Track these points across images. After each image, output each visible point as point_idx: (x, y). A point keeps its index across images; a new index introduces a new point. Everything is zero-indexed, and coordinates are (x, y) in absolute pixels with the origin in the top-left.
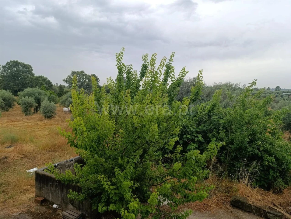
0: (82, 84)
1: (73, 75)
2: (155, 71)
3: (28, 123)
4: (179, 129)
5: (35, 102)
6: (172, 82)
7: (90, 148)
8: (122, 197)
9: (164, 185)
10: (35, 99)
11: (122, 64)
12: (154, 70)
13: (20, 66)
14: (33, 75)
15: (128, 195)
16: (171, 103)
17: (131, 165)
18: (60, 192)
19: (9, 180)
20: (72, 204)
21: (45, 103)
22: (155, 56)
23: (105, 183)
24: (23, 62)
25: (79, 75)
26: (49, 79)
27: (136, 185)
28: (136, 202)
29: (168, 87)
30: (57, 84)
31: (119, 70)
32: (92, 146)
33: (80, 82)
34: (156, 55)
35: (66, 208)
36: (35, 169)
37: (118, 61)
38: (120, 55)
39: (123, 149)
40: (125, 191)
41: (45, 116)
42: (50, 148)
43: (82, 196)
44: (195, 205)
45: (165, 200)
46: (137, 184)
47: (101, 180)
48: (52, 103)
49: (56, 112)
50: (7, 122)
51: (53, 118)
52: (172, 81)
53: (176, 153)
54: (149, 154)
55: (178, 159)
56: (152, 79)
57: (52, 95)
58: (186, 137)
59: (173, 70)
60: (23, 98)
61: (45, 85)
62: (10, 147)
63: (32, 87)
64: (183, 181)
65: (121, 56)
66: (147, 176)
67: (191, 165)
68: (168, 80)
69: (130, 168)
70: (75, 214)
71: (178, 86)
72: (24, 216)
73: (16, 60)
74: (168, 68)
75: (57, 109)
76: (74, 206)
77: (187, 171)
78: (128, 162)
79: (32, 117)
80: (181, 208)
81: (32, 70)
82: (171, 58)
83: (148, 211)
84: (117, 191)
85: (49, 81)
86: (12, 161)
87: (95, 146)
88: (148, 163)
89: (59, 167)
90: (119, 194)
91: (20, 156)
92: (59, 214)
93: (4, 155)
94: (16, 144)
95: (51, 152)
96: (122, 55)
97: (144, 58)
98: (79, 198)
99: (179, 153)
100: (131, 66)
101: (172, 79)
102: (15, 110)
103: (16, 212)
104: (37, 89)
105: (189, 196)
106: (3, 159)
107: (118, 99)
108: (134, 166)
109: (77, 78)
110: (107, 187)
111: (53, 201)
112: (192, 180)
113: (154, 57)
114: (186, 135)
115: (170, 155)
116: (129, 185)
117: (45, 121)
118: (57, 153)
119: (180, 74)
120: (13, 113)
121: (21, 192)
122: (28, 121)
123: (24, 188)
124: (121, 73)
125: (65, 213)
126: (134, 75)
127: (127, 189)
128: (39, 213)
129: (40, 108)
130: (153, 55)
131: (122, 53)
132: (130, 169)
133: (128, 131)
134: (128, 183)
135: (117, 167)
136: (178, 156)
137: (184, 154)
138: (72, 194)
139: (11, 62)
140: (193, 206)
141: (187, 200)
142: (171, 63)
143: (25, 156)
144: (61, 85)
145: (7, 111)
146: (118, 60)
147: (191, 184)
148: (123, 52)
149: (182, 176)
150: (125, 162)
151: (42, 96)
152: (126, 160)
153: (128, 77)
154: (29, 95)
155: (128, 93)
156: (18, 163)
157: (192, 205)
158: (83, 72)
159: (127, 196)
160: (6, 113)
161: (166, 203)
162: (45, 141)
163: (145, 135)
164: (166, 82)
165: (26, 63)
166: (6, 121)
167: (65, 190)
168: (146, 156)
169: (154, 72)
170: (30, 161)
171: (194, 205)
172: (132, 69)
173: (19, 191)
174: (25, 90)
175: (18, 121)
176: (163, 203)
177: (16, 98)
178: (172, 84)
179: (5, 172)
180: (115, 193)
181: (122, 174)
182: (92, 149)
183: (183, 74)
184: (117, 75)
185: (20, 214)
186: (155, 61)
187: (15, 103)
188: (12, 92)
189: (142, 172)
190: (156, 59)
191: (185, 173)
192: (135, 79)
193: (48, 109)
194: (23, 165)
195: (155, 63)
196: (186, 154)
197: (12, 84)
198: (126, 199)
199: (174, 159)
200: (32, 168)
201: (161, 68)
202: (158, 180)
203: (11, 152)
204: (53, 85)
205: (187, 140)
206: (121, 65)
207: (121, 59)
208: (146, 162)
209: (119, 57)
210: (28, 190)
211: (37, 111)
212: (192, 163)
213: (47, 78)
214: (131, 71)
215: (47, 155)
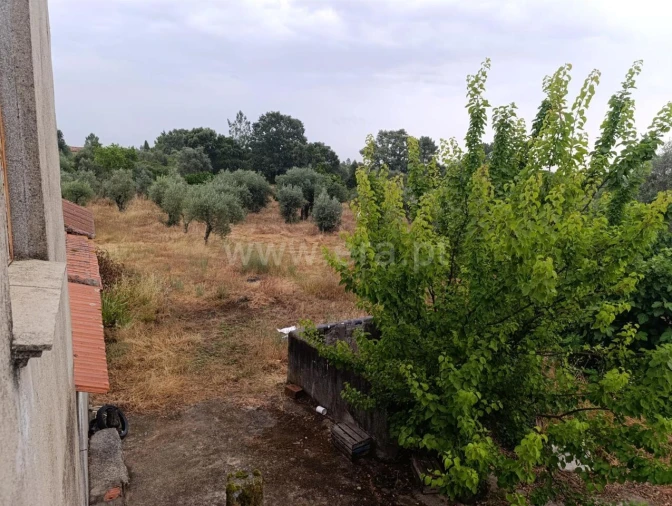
0: (399, 159)
1: (381, 141)
2: (565, 114)
3: (289, 237)
4: (635, 281)
5: (305, 196)
6: (624, 147)
7: (384, 299)
8: (454, 424)
9: (568, 422)
10: (304, 192)
11: (481, 102)
12: (563, 110)
13: (282, 124)
14: (304, 140)
15: (467, 424)
16: (620, 207)
17: (483, 355)
18: (330, 384)
19: (247, 341)
20: (352, 414)
21: (322, 198)
22: (568, 73)
23: (416, 384)
24: (287, 115)
25: (393, 141)
26: (333, 149)
27: (493, 405)
28: (485, 445)
29: (611, 161)
30: (349, 160)
31: (472, 116)
32: (389, 295)
33: (394, 154)
34: (570, 67)
35: (340, 420)
36: (292, 329)
37: (472, 96)
38: (477, 81)
39: (467, 313)
40: (461, 412)
41: (321, 227)
42: (324, 292)
43: (370, 402)
44: (667, 495)
45: (569, 460)
46: (498, 404)
47: (407, 375)
48: (335, 200)
49: (342, 218)
50: (255, 233)
51: (335, 233)
52: (624, 143)
53: (616, 343)
54: (537, 335)
55: (622, 362)
56: (556, 136)
57: (335, 183)
58: (662, 308)
59: (632, 112)
60: (284, 188)
61: (326, 163)
62: (254, 280)
63: (300, 165)
64: (631, 421)
65: (481, 82)
66: (528, 389)
67: (660, 383)
68: (613, 142)
69: (478, 360)
70: (356, 436)
71: (644, 159)
72: (265, 414)
73: (276, 111)
74: (616, 108)
75: (344, 213)
76: (355, 420)
77: (645, 399)
78: (476, 346)
79: (297, 226)
80: (620, 490)
81: (303, 131)
82: (630, 78)
83: (513, 474)
84: (442, 409)
85: (333, 154)
86: (256, 307)
87: (395, 296)
88: (530, 357)
89: (333, 331)
90: (446, 414)
91: (271, 299)
92: (325, 428)
93: (243, 294)
94: (264, 276)
95: (324, 299)
96: (483, 78)
97: (547, 85)
98: (363, 404)
99: (627, 346)
100: (514, 106)
101: (624, 138)
102: (270, 211)
103: (252, 403)
104: (310, 170)
105: (643, 466)
106: (242, 301)
107: (464, 190)
108: (491, 358)
109: (390, 145)
110: (419, 393)
111: (318, 399)
112: (657, 425)
113: (565, 73)
114: (662, 301)
115: (599, 347)
116: (470, 402)
117: (320, 237)
118: (333, 304)
119: (654, 123)
120: (266, 216)
121: (264, 369)
122: (289, 234)
123: (271, 362)
124: (477, 126)
125: (336, 428)
126: (517, 131)
127: (465, 409)
128: (291, 417)
129: (311, 208)
130: (561, 69)
131: (484, 74)
132: (478, 362)
133: (478, 270)
134: (469, 395)
135: (445, 353)
136: (621, 354)
137: (642, 349)
138: (349, 393)
139: (268, 115)
140: (661, 496)
141: (635, 474)
142: (628, 94)
143: (278, 302)
144: (355, 162)
145: (257, 211)
146: (472, 92)
147: (655, 434)
148: (486, 69)
149: (628, 407)
150: (469, 345)
151: (317, 185)
152: (470, 340)
153: (501, 139)
154: (295, 182)
155: (483, 175)
156: (265, 312)
157: (655, 491)
158: (402, 132)
159: (465, 425)
160: (256, 215)
161: (571, 466)
162: (315, 277)
163: (521, 285)
164: (609, 147)
165: (293, 117)
166: (253, 230)
167: (339, 381)
168: (527, 339)
169: (563, 117)
170: (285, 311)
171: (662, 493)
172: (514, 115)
173: (261, 367)
174: (289, 171)
175: (272, 232)
176: (564, 465)
177: (272, 187)
178: (624, 152)
179: (242, 326)
180: (438, 411)
181: (458, 372)
182: (388, 302)
183: (665, 124)
184: (467, 131)
185: (258, 409)
186: (565, 86)
187: (271, 198)
188: (266, 175)
189: (513, 376)
190: (570, 78)
191: (638, 402)
192: (519, 142)
193: (327, 212)
194: (273, 318)
195: (566, 92)
196: (649, 352)
197: (268, 160)
198: (461, 432)
199: (609, 360)
200: (288, 326)
201: (584, 103)
202: (559, 406)
203: (255, 290)
204: (341, 162)
205: (665, 315)
206: (478, 105)
207: (479, 90)
208: (528, 354)
209: (476, 86)
210: (276, 368)
211: (307, 216)
212: (663, 378)
213: (329, 147)
214: (512, 122)
215: (317, 304)
